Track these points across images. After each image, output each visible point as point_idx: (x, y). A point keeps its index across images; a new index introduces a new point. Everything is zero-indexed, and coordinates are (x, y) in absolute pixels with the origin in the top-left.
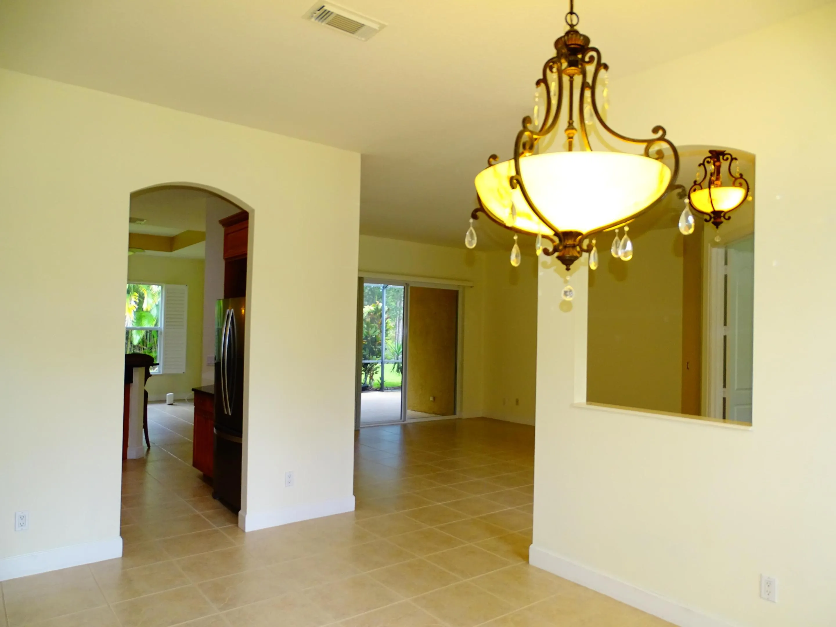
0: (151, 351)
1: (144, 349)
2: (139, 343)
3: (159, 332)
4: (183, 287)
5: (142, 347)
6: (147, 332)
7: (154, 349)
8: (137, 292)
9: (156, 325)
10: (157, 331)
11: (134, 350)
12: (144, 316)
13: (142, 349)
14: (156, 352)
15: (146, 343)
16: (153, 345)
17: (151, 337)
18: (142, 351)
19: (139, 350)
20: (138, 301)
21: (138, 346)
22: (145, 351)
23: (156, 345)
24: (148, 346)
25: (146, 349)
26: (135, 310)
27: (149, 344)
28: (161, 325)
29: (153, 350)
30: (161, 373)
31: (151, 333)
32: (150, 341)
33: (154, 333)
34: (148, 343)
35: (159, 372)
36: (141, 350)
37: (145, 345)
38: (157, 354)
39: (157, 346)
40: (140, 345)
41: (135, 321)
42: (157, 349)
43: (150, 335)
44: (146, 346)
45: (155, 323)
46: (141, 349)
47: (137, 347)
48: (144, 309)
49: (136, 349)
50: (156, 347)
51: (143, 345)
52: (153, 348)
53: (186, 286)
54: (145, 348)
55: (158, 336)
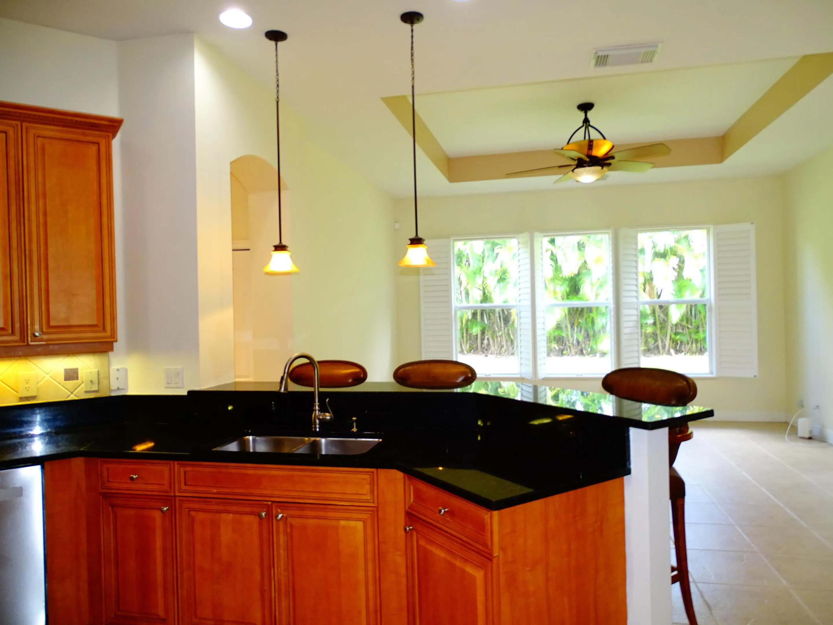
0: (697, 330)
1: (688, 328)
2: (682, 320)
3: (707, 307)
4: (747, 226)
5: (686, 325)
6: (691, 306)
7: (702, 327)
8: (675, 254)
9: (702, 296)
10: (705, 305)
11: (676, 329)
12: (685, 286)
13: (687, 328)
14: (704, 331)
15: (691, 320)
16: (700, 323)
17: (696, 313)
18: (686, 330)
19: (683, 329)
20: (676, 267)
21: (681, 325)
22: (690, 330)
23: (704, 323)
24: (694, 324)
25: (691, 328)
26: (674, 279)
27: (695, 322)
28: (710, 295)
29: (701, 330)
30: (714, 375)
31: (696, 307)
32: (695, 318)
33: (700, 307)
34: (693, 320)
35: (712, 373)
36: (684, 330)
37: (689, 322)
38: (705, 334)
39: (706, 323)
40: (684, 323)
41: (674, 293)
42: (705, 328)
43: (695, 311)
44: (691, 325)
45: (700, 292)
46: (684, 328)
47: (679, 326)
48: (685, 278)
49: (679, 328)
50: (705, 326)
51: (687, 323)
52: (700, 327)
53: (752, 223)
54: (690, 326)
55: (706, 312)
